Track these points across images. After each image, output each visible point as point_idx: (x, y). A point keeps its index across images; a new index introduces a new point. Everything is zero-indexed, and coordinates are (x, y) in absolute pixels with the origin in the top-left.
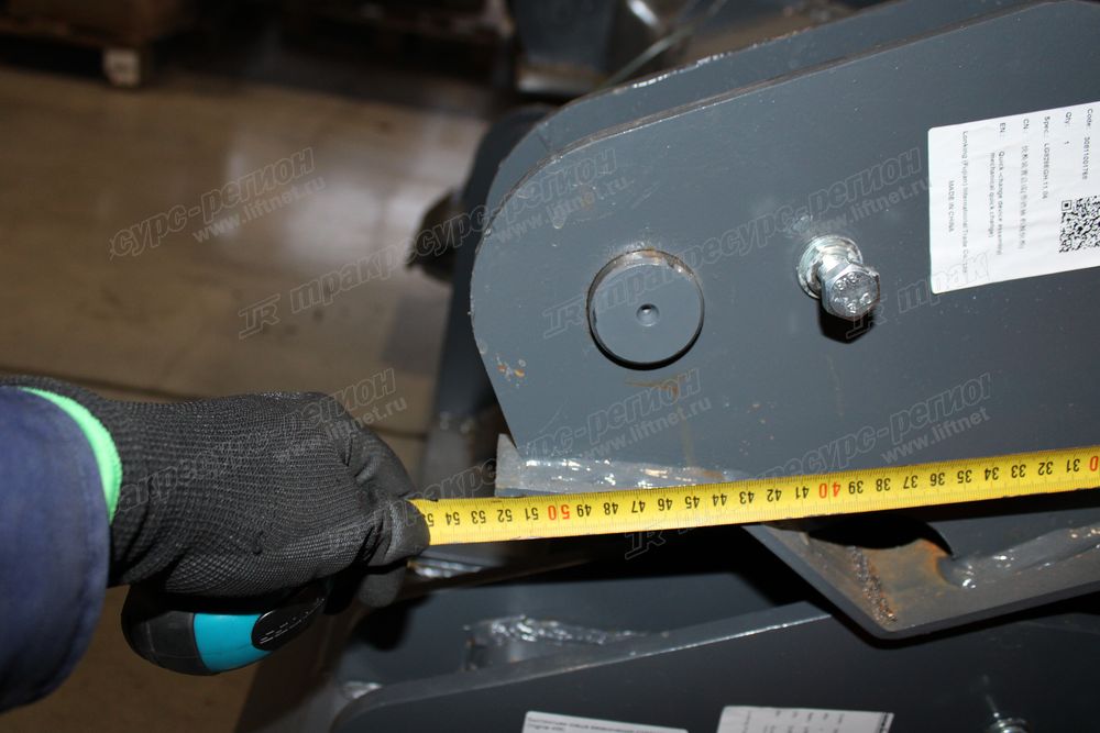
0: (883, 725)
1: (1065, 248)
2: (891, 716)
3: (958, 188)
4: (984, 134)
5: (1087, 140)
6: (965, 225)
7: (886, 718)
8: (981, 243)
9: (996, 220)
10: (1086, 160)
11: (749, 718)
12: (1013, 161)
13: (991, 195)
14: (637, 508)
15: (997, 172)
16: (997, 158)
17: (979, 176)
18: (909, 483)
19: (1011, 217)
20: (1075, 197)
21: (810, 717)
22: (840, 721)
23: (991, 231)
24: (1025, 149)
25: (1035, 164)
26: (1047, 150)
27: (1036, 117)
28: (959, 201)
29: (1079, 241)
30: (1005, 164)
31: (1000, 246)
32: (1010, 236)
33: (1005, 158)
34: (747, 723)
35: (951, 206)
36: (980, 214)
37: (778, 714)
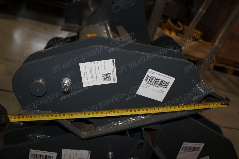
0: (89, 153)
1: (104, 81)
2: (90, 151)
3: (85, 72)
4: (88, 64)
5: (104, 65)
6: (87, 77)
7: (90, 152)
8: (90, 80)
9: (92, 76)
10: (105, 68)
11: (67, 151)
12: (93, 68)
13: (91, 73)
14: (39, 117)
15: (91, 70)
16: (91, 68)
17: (88, 70)
18: (81, 114)
19: (94, 76)
20: (104, 73)
21: (77, 151)
22: (82, 152)
23: (91, 78)
24: (95, 66)
25: (97, 69)
26: (98, 67)
27: (96, 62)
28: (86, 74)
29: (106, 80)
30: (92, 69)
31: (93, 80)
32: (95, 79)
33: (92, 68)
34: (66, 152)
35: (85, 74)
36: (89, 75)
37: (71, 150)
